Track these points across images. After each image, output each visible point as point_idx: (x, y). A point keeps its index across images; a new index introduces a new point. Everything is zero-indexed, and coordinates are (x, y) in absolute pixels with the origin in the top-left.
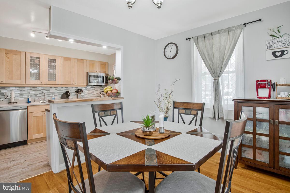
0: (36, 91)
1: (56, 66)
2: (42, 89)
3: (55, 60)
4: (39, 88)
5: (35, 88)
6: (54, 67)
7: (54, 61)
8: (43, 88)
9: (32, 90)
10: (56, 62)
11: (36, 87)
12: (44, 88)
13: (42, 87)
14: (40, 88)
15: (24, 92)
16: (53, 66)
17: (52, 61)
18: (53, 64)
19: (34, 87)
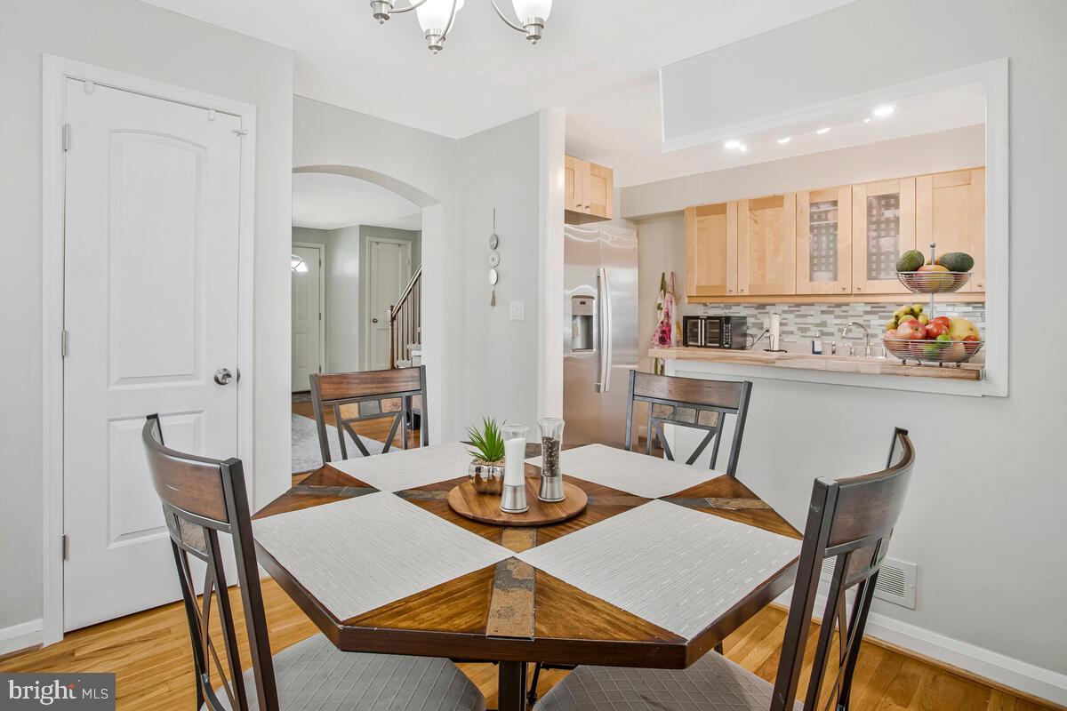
0: (846, 317)
1: (897, 220)
2: (866, 313)
3: (896, 197)
4: (858, 308)
5: (844, 308)
6: (892, 225)
7: (890, 201)
8: (868, 308)
9: (832, 312)
10: (897, 206)
11: (847, 305)
12: (872, 307)
13: (866, 303)
14: (861, 308)
15: (810, 320)
16: (888, 221)
17: (883, 202)
18: (889, 214)
19: (838, 305)
